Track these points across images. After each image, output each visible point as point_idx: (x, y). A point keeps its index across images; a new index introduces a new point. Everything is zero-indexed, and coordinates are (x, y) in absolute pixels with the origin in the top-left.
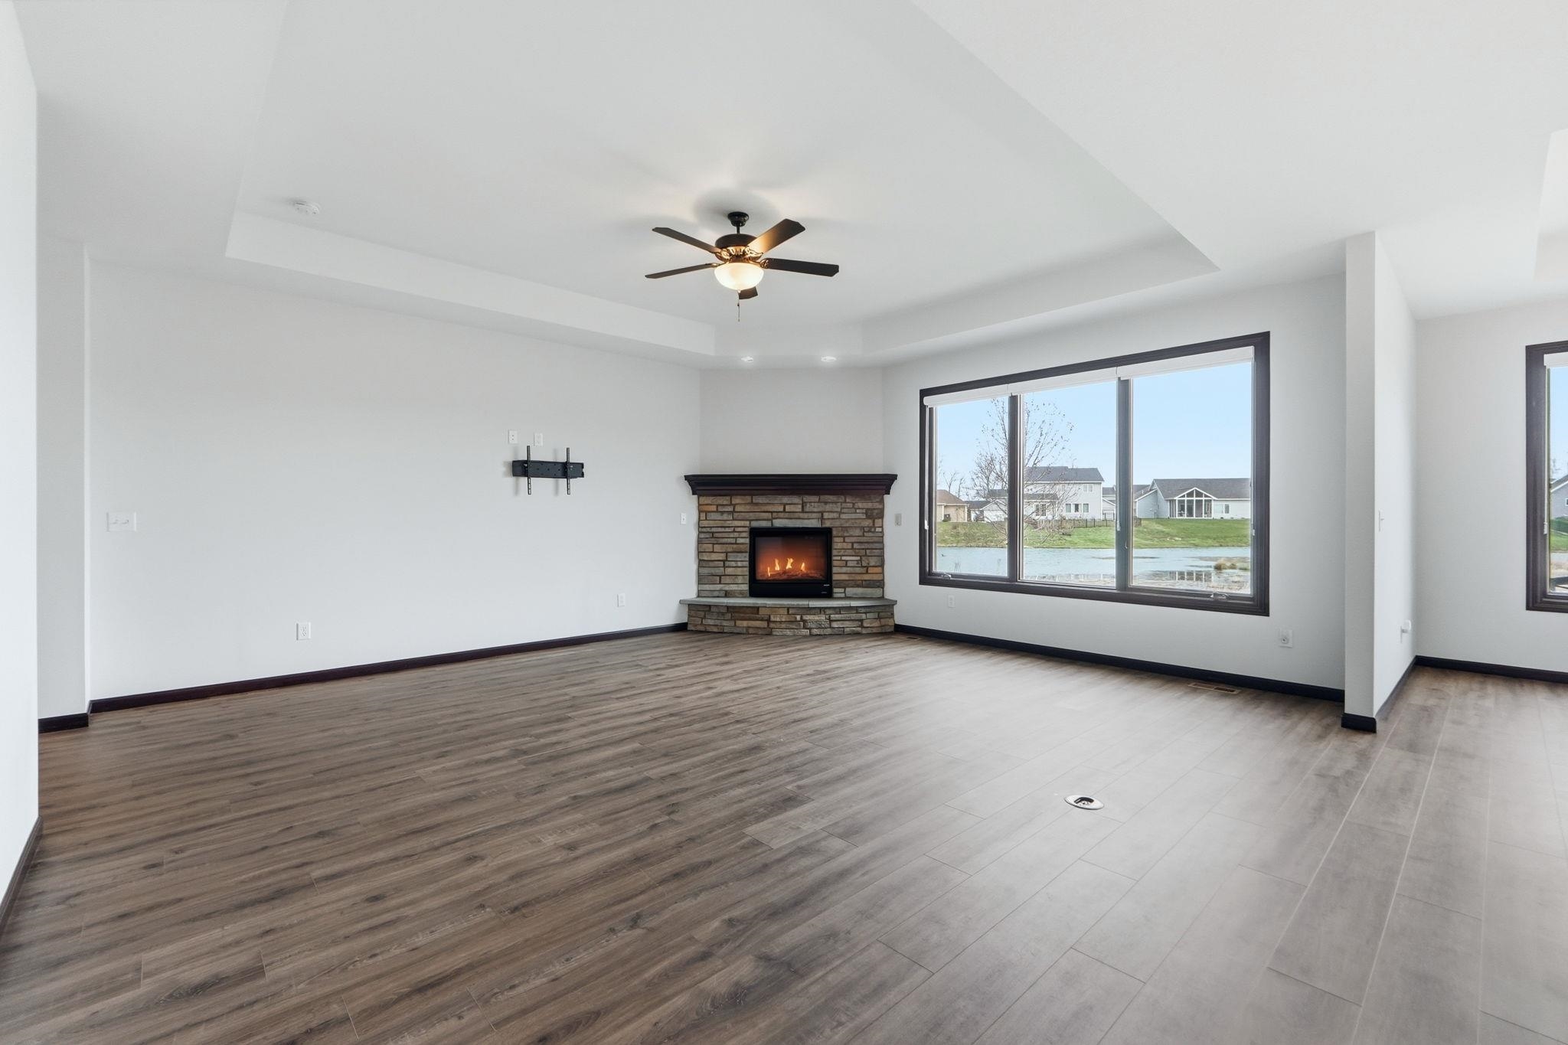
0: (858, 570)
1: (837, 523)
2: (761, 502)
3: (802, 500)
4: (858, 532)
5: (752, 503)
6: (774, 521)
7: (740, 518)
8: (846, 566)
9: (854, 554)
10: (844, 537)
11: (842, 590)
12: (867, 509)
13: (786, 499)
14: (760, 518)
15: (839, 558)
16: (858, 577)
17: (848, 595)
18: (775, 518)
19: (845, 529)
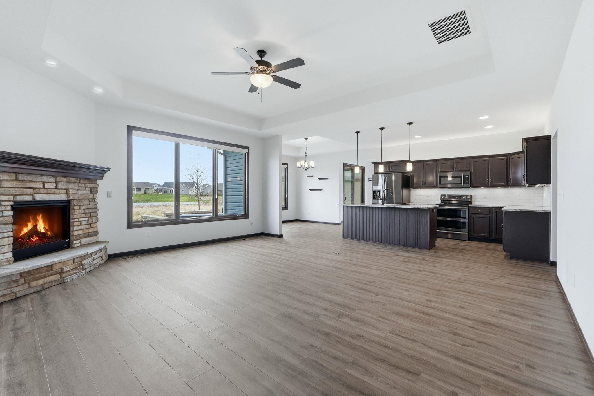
0: (87, 226)
1: (76, 197)
2: (26, 179)
3: (56, 180)
4: (86, 202)
5: (17, 179)
6: (36, 195)
7: (6, 192)
8: (81, 225)
9: (85, 216)
10: (80, 206)
11: (78, 241)
12: (91, 188)
13: (44, 179)
14: (25, 193)
15: (77, 220)
16: (87, 231)
17: (82, 243)
18: (36, 193)
19: (79, 200)
